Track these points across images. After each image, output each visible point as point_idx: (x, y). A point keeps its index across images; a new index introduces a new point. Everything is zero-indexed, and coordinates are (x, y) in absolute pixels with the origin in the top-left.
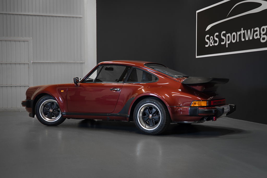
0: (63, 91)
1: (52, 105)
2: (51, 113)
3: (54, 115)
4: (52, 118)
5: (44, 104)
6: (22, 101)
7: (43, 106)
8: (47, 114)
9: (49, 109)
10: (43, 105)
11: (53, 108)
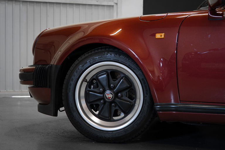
0: (163, 34)
1: (111, 80)
2: (111, 103)
3: (117, 108)
4: (115, 118)
5: (88, 79)
6: (21, 70)
7: (85, 84)
8: (98, 106)
9: (103, 92)
10: (84, 80)
11: (115, 87)
